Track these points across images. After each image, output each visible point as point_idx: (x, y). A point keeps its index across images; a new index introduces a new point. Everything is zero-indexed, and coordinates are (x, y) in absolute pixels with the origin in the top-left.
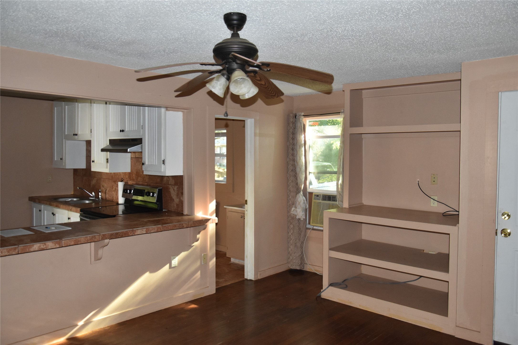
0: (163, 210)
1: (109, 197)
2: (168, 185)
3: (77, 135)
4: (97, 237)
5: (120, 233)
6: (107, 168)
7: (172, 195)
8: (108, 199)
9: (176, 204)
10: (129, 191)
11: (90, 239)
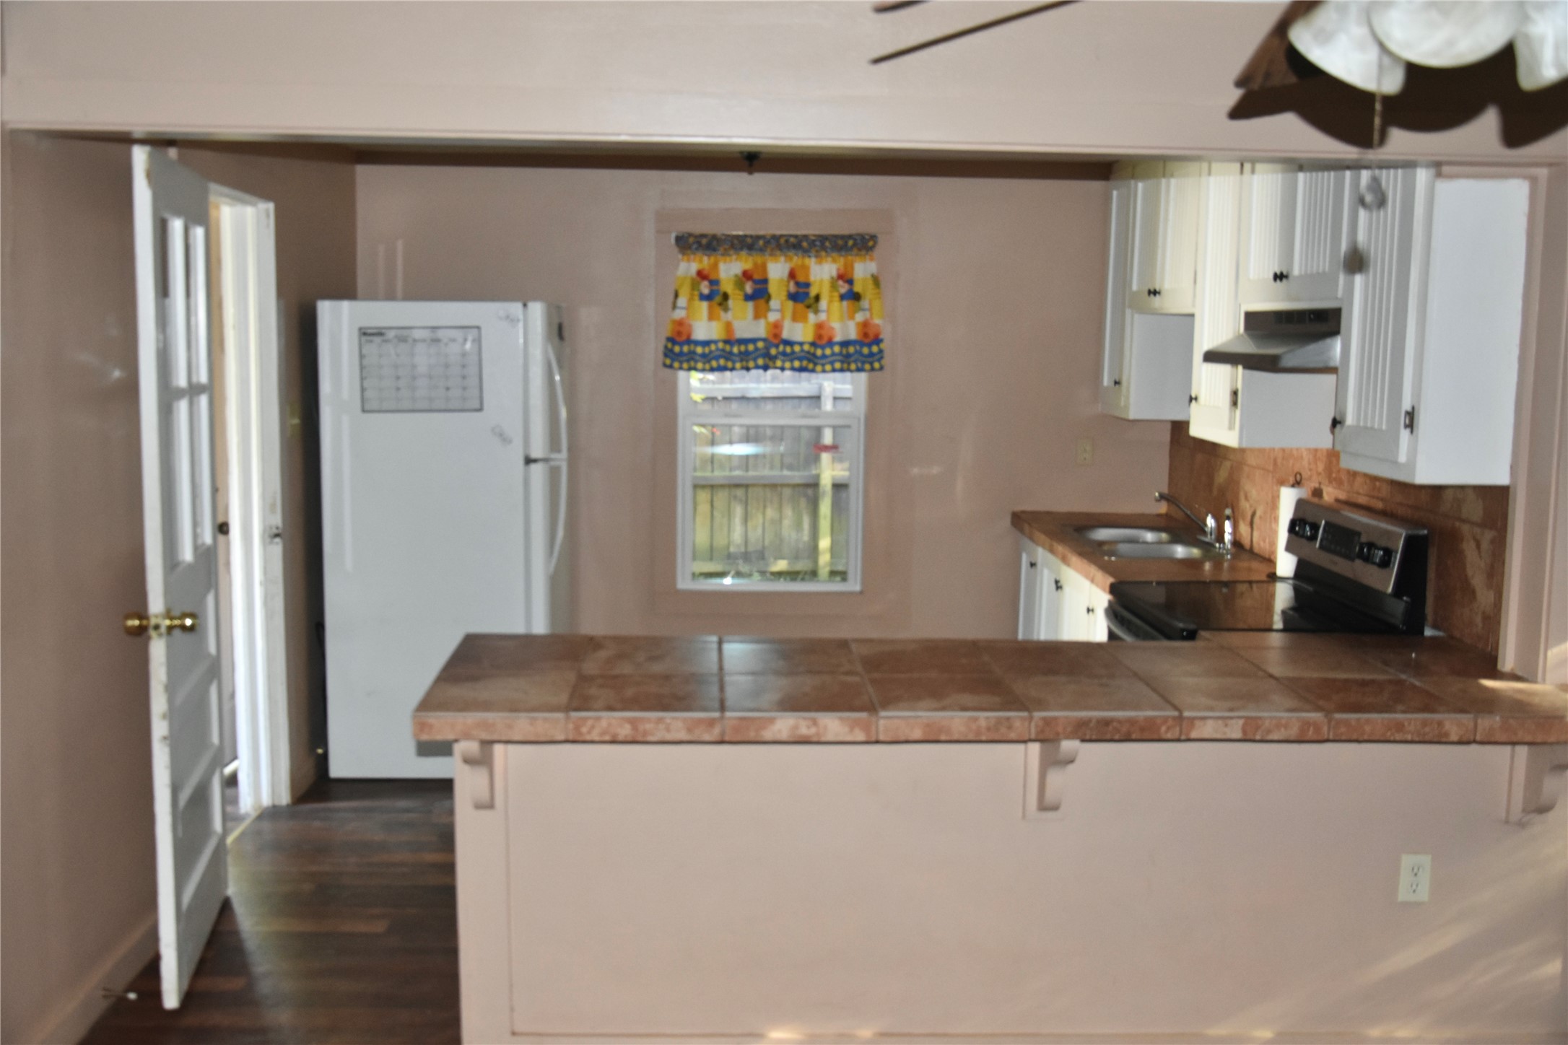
0: (1422, 633)
1: (1262, 544)
2: (1457, 524)
3: (1159, 293)
4: (1017, 724)
5: (1119, 721)
6: (1231, 427)
7: (1470, 572)
8: (1256, 549)
9: (1483, 613)
10: (1311, 530)
11: (989, 729)
